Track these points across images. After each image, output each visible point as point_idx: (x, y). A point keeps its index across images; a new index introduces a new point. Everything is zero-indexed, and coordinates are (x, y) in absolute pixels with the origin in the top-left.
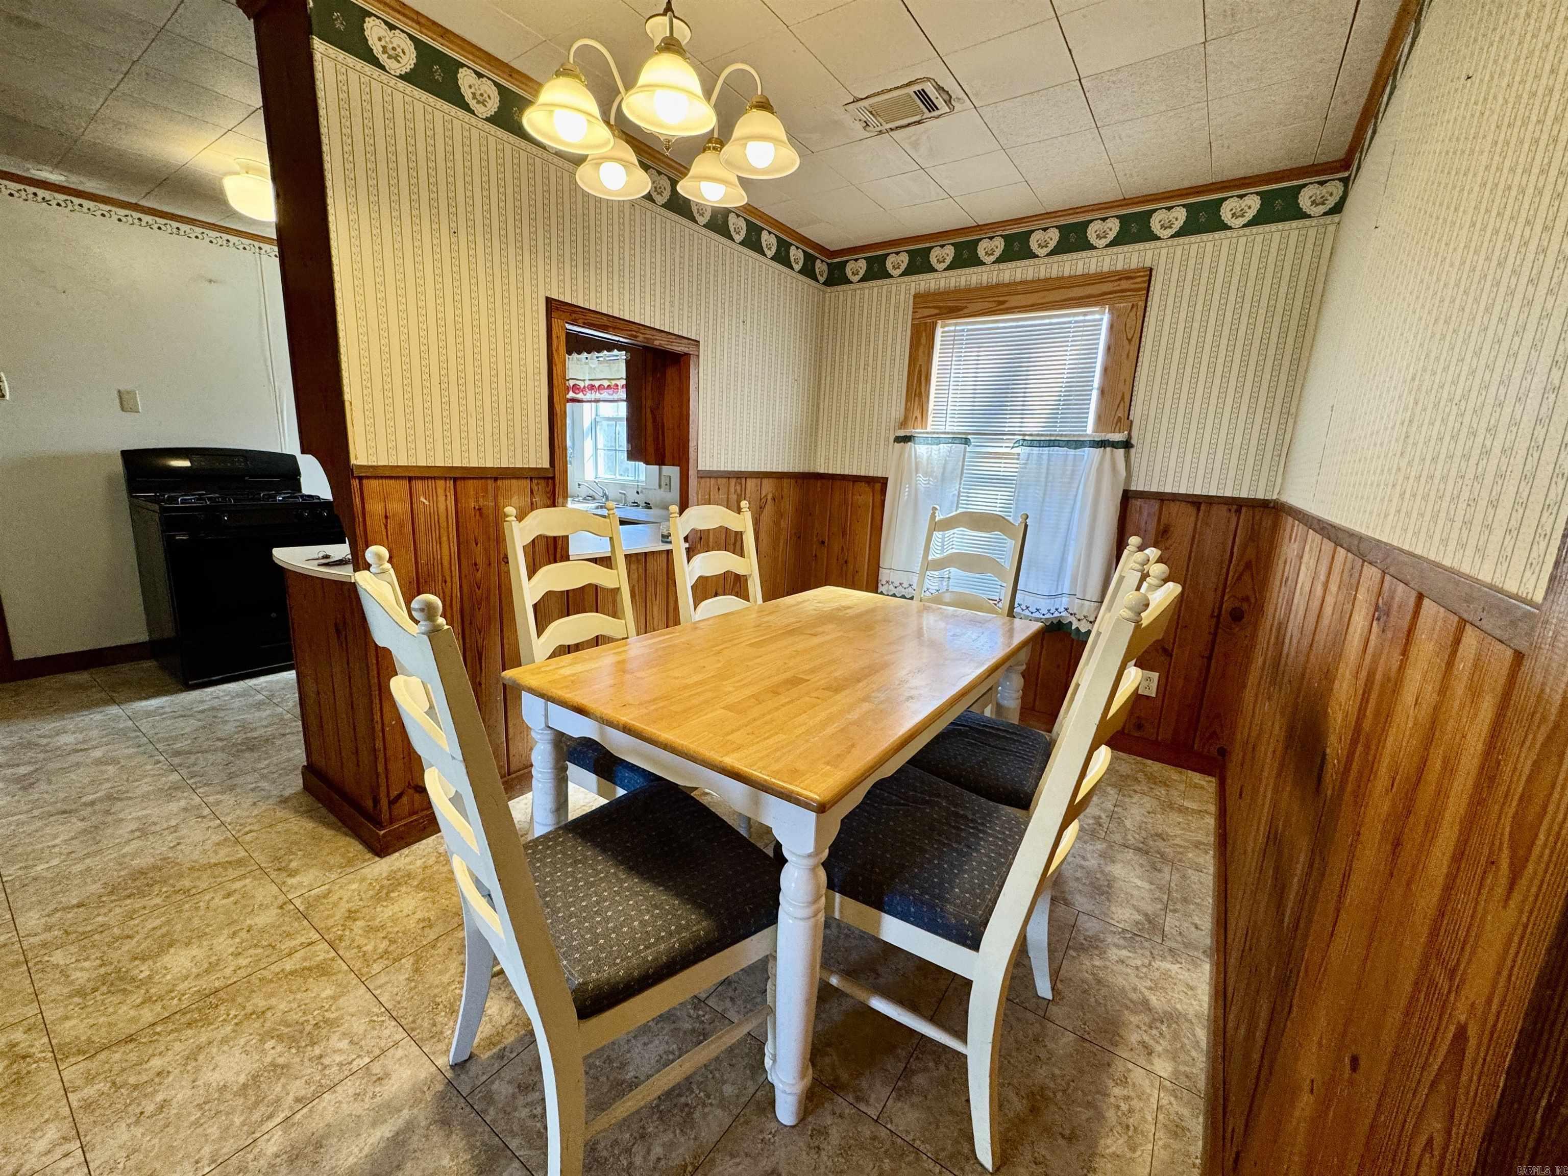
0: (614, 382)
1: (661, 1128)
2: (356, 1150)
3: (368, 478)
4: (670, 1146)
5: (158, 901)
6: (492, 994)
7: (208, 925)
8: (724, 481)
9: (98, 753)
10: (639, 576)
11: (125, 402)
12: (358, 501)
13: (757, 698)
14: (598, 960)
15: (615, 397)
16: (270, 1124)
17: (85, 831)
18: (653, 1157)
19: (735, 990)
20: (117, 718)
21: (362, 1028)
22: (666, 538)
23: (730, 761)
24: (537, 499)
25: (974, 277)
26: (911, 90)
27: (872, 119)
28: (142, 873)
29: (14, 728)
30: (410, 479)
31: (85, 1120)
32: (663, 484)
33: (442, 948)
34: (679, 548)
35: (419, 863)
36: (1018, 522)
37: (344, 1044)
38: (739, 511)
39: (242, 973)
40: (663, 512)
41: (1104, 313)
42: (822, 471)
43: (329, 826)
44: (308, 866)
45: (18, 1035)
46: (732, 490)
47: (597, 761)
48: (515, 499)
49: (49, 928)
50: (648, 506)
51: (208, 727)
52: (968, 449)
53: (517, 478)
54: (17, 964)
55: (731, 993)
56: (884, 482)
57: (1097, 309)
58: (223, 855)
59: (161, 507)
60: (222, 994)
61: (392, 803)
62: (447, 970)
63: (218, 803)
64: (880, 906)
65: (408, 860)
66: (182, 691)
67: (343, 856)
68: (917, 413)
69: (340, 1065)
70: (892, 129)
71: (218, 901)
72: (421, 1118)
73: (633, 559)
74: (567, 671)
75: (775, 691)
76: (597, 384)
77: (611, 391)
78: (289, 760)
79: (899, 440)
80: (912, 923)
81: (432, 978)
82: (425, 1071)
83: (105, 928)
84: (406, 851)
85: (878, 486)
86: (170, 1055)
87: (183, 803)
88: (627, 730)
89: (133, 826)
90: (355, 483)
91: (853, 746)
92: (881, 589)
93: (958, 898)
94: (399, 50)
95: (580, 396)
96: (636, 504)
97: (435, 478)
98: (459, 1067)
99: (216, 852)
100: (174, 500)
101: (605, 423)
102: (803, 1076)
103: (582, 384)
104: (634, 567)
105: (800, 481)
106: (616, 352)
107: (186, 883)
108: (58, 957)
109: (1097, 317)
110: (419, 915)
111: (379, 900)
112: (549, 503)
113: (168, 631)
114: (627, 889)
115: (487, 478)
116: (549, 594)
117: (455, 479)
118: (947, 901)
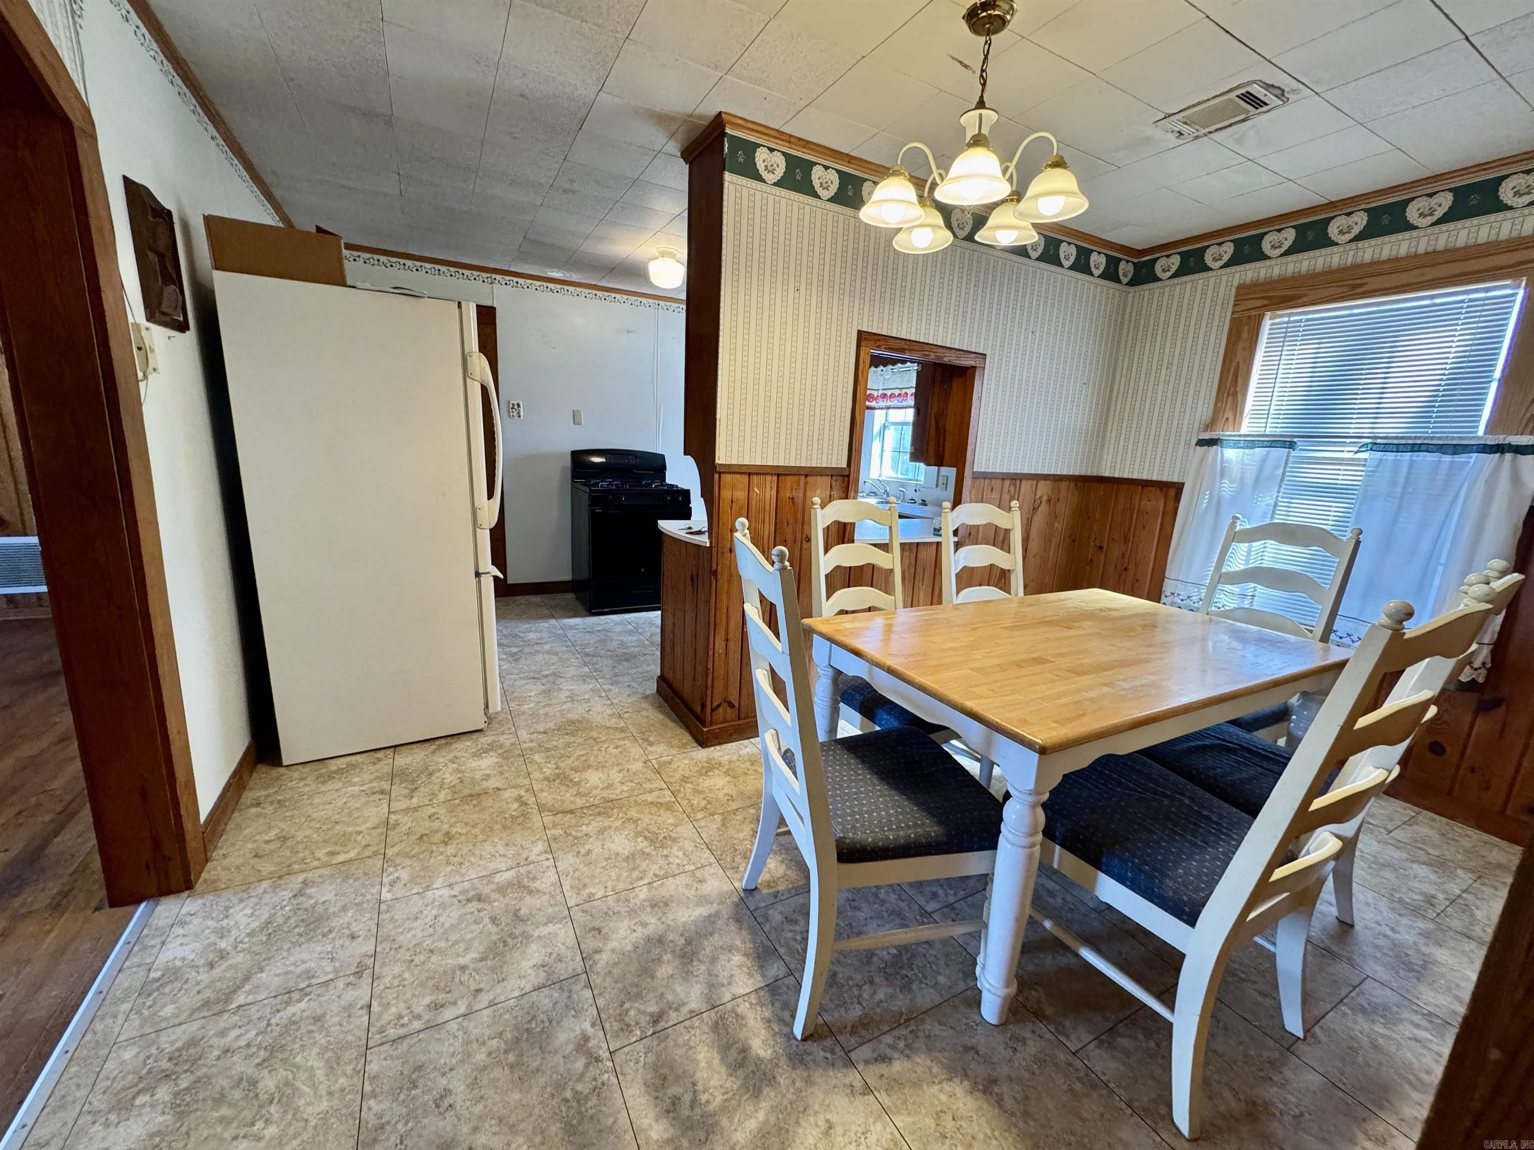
0: (904, 391)
1: (885, 983)
2: (687, 916)
3: (724, 473)
4: (892, 997)
5: (581, 740)
6: (771, 855)
7: (606, 762)
8: (999, 482)
9: (547, 647)
10: (910, 563)
11: (576, 418)
12: (716, 488)
13: (1002, 668)
14: (854, 827)
15: (904, 404)
16: (641, 883)
17: (544, 692)
18: (877, 998)
19: (957, 914)
20: (555, 627)
21: (691, 849)
22: (937, 531)
23: (970, 704)
24: (834, 493)
25: (1320, 261)
26: (1233, 95)
27: (1185, 129)
28: (573, 722)
29: (508, 625)
30: (750, 474)
31: (553, 845)
32: (940, 483)
33: (739, 817)
34: (948, 541)
35: (726, 758)
36: (1348, 537)
37: (680, 854)
38: (1009, 509)
39: (625, 794)
40: (936, 509)
41: (1519, 287)
42: (1107, 474)
43: (673, 721)
44: (659, 742)
45: (522, 793)
46: (1006, 490)
47: (862, 703)
48: (818, 491)
49: (531, 741)
50: (924, 503)
51: (603, 642)
52: (1293, 453)
53: (822, 475)
54: (519, 756)
55: (953, 916)
56: (1178, 488)
57: (1508, 282)
58: (613, 722)
59: (590, 490)
60: (615, 803)
61: (713, 710)
62: (742, 831)
63: (610, 690)
64: (1098, 865)
65: (720, 754)
66: (587, 616)
67: (680, 740)
68: (1229, 414)
69: (678, 865)
70: (1210, 133)
71: (611, 750)
72: (724, 912)
73: (907, 547)
74: (848, 625)
75: (1020, 665)
76: (889, 393)
77: (900, 399)
78: (648, 672)
79: (1201, 443)
80: (1127, 886)
81: (732, 832)
82: (727, 887)
83: (556, 748)
84: (718, 747)
85: (1172, 492)
86: (591, 827)
87: (591, 686)
88: (891, 671)
89: (567, 694)
90: (716, 476)
91: (1083, 715)
92: (1163, 599)
93: (1181, 877)
94: (775, 165)
95: (873, 404)
96: (913, 501)
97: (765, 474)
98: (750, 892)
99: (609, 720)
100: (596, 484)
101: (892, 428)
102: (1008, 984)
103: (875, 394)
104: (906, 554)
105: (1079, 484)
106: (909, 364)
107: (595, 735)
108: (537, 757)
109: (1508, 292)
110: (725, 791)
111: (701, 774)
112: (843, 495)
113: (584, 575)
114: (879, 790)
115: (800, 475)
116: (838, 567)
117: (778, 475)
118: (1167, 876)
